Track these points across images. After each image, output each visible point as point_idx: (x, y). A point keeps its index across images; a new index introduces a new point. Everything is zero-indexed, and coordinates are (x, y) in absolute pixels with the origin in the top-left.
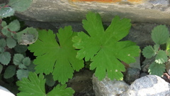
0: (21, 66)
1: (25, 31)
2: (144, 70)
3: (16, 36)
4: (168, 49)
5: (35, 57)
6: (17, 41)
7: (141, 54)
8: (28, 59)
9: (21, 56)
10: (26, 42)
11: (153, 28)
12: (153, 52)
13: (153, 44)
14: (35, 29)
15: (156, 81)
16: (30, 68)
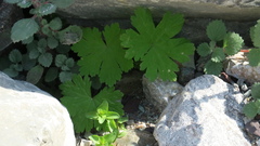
0: (65, 68)
1: (67, 29)
2: (199, 69)
3: (57, 35)
4: (225, 46)
5: (79, 58)
6: (59, 40)
7: (196, 52)
8: (71, 60)
9: (64, 57)
10: (69, 42)
11: (207, 24)
12: (208, 50)
13: (208, 41)
14: (79, 28)
15: (213, 81)
16: (74, 70)
